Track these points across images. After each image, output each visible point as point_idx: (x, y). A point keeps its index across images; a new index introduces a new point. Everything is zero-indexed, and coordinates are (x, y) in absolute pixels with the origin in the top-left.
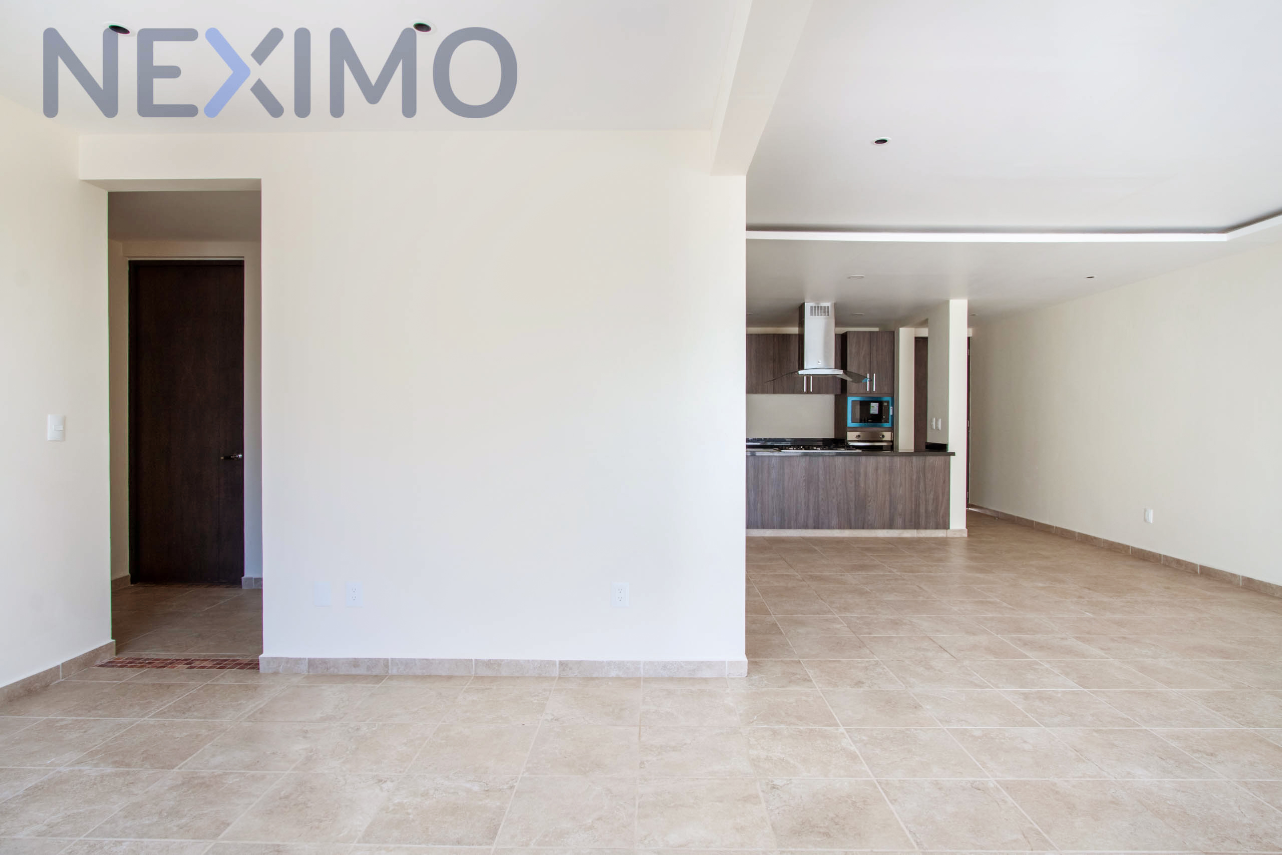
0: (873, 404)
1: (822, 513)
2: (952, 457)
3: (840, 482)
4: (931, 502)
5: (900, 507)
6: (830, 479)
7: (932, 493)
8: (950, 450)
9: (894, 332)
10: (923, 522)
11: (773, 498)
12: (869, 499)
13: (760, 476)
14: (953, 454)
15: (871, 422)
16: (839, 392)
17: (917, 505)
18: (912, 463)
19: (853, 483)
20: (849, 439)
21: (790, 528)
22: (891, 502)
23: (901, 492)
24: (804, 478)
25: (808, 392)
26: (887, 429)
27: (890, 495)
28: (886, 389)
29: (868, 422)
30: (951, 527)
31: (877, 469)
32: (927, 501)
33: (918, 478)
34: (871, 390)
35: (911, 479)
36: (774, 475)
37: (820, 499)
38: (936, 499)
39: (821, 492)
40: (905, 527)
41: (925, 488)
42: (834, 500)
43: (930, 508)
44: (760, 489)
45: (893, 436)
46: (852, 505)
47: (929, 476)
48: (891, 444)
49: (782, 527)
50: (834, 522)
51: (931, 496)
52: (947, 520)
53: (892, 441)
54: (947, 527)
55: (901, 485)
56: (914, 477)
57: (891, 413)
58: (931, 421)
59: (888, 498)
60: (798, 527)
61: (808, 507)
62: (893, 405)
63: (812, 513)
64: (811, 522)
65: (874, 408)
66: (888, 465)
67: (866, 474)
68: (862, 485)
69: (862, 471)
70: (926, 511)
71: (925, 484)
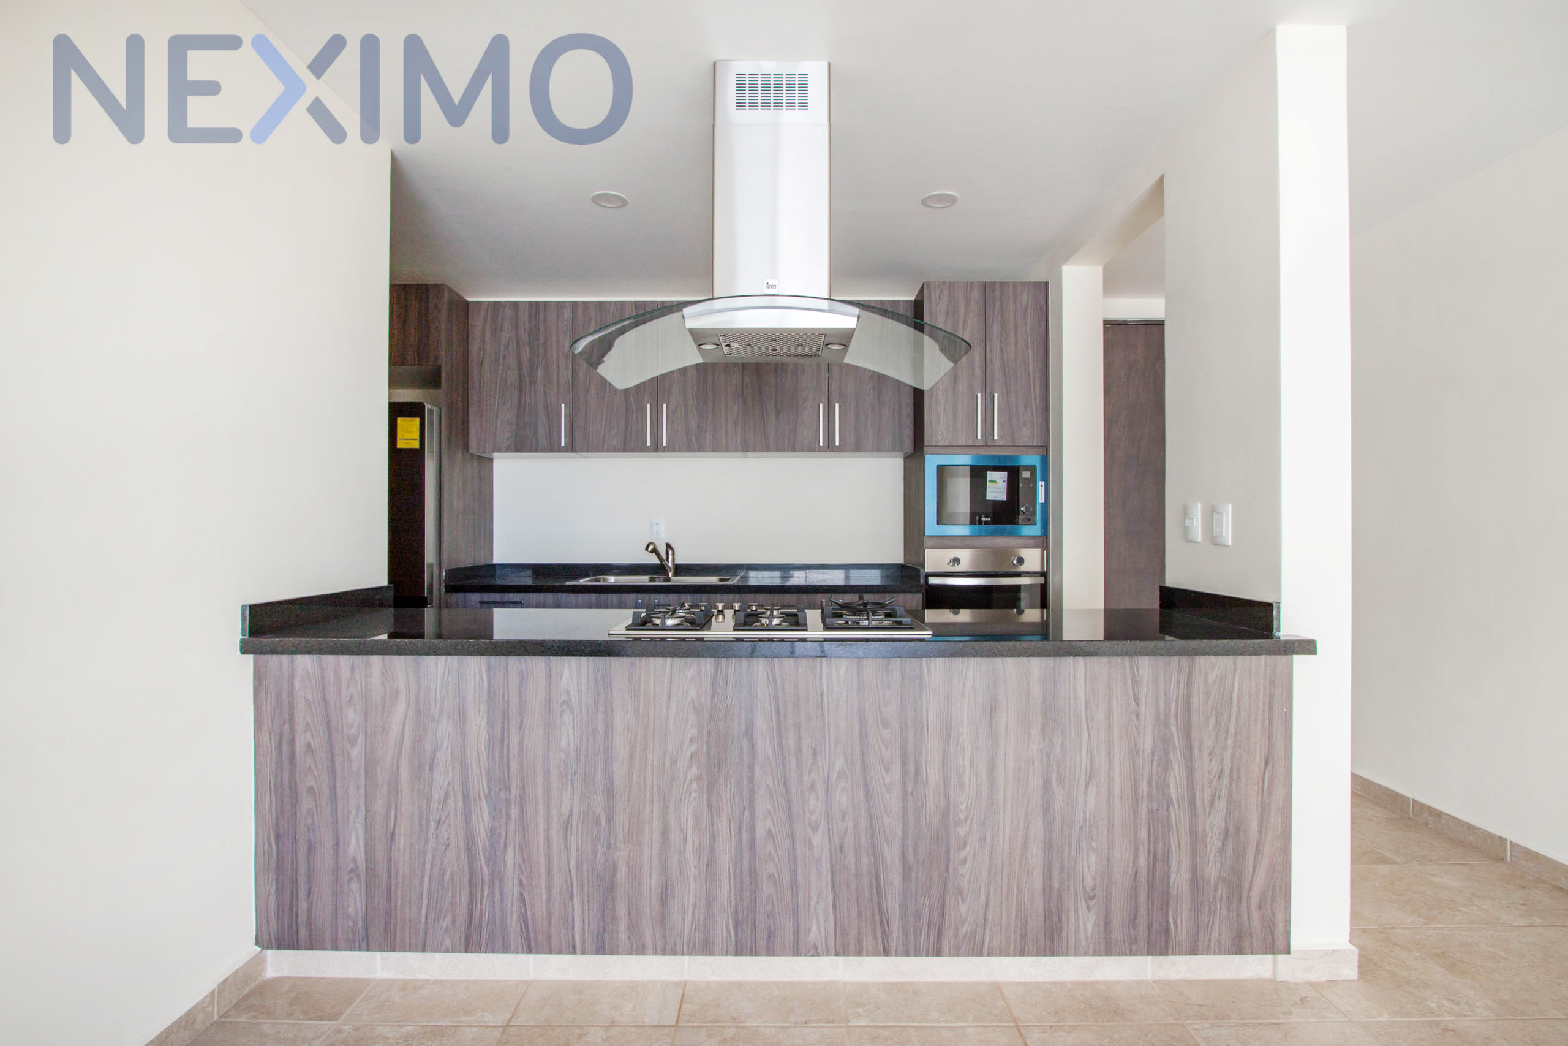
0: (991, 475)
1: (766, 890)
2: (1298, 660)
3: (839, 764)
4: (1214, 842)
5: (1089, 866)
6: (799, 752)
7: (1221, 805)
8: (1287, 627)
9: (1046, 284)
10: (1182, 928)
11: (567, 826)
12: (962, 831)
13: (514, 740)
14: (1308, 647)
15: (987, 523)
16: (908, 445)
17: (1159, 860)
18: (1136, 682)
19: (897, 768)
20: (929, 568)
21: (640, 949)
22: (1048, 846)
23: (1091, 802)
24: (694, 748)
25: (830, 447)
26: (1031, 542)
27: (1047, 810)
28: (1027, 435)
29: (980, 523)
30: (1297, 941)
31: (992, 709)
32: (1196, 838)
33: (1164, 743)
34: (989, 438)
35: (1134, 751)
36: (568, 735)
37: (760, 834)
38: (1234, 832)
39: (763, 804)
40: (1107, 947)
41: (1191, 787)
42: (817, 839)
43: (1212, 870)
44: (515, 792)
45: (1046, 560)
46: (891, 856)
47: (1205, 735)
48: (1041, 580)
49: (603, 946)
50: (817, 928)
51: (1215, 822)
52: (1280, 916)
53: (1044, 574)
54: (1280, 943)
55: (1091, 775)
56: (1147, 743)
57: (1041, 499)
58: (1185, 512)
59: (1037, 829)
60: (668, 949)
61: (710, 865)
62: (1045, 478)
63: (725, 889)
64: (722, 926)
65: (997, 487)
66: (1036, 691)
67: (947, 733)
68: (933, 775)
69: (932, 715)
70: (1196, 881)
71: (1190, 771)
